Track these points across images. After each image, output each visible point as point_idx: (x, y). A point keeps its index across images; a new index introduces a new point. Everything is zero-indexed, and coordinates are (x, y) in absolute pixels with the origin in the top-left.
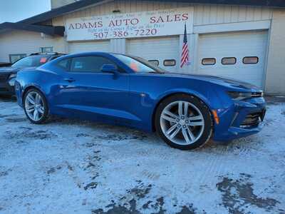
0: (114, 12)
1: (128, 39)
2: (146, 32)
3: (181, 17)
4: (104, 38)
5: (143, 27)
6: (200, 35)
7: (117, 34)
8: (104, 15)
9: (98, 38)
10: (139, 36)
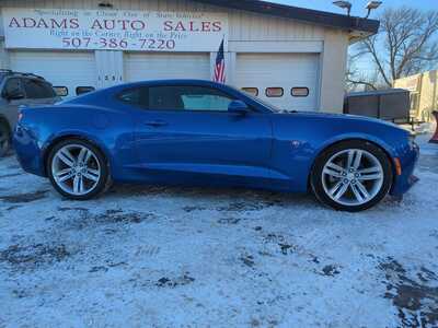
0: (102, 5)
1: (126, 53)
2: (158, 43)
3: (211, 26)
4: (82, 47)
5: (151, 35)
6: (238, 54)
7: (109, 43)
8: (83, 8)
9: (71, 47)
10: (146, 48)
